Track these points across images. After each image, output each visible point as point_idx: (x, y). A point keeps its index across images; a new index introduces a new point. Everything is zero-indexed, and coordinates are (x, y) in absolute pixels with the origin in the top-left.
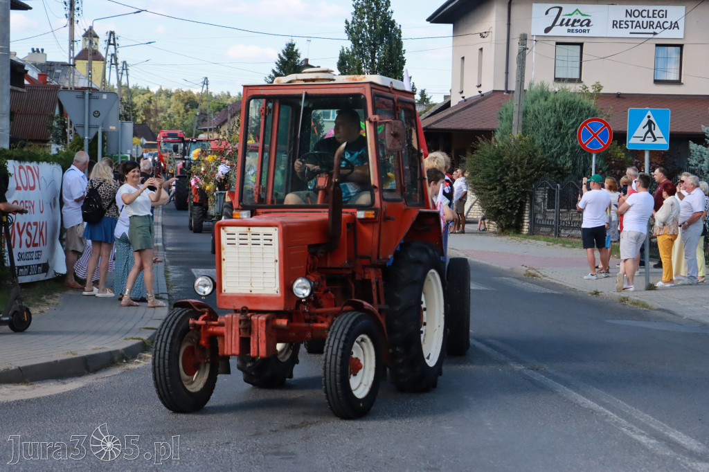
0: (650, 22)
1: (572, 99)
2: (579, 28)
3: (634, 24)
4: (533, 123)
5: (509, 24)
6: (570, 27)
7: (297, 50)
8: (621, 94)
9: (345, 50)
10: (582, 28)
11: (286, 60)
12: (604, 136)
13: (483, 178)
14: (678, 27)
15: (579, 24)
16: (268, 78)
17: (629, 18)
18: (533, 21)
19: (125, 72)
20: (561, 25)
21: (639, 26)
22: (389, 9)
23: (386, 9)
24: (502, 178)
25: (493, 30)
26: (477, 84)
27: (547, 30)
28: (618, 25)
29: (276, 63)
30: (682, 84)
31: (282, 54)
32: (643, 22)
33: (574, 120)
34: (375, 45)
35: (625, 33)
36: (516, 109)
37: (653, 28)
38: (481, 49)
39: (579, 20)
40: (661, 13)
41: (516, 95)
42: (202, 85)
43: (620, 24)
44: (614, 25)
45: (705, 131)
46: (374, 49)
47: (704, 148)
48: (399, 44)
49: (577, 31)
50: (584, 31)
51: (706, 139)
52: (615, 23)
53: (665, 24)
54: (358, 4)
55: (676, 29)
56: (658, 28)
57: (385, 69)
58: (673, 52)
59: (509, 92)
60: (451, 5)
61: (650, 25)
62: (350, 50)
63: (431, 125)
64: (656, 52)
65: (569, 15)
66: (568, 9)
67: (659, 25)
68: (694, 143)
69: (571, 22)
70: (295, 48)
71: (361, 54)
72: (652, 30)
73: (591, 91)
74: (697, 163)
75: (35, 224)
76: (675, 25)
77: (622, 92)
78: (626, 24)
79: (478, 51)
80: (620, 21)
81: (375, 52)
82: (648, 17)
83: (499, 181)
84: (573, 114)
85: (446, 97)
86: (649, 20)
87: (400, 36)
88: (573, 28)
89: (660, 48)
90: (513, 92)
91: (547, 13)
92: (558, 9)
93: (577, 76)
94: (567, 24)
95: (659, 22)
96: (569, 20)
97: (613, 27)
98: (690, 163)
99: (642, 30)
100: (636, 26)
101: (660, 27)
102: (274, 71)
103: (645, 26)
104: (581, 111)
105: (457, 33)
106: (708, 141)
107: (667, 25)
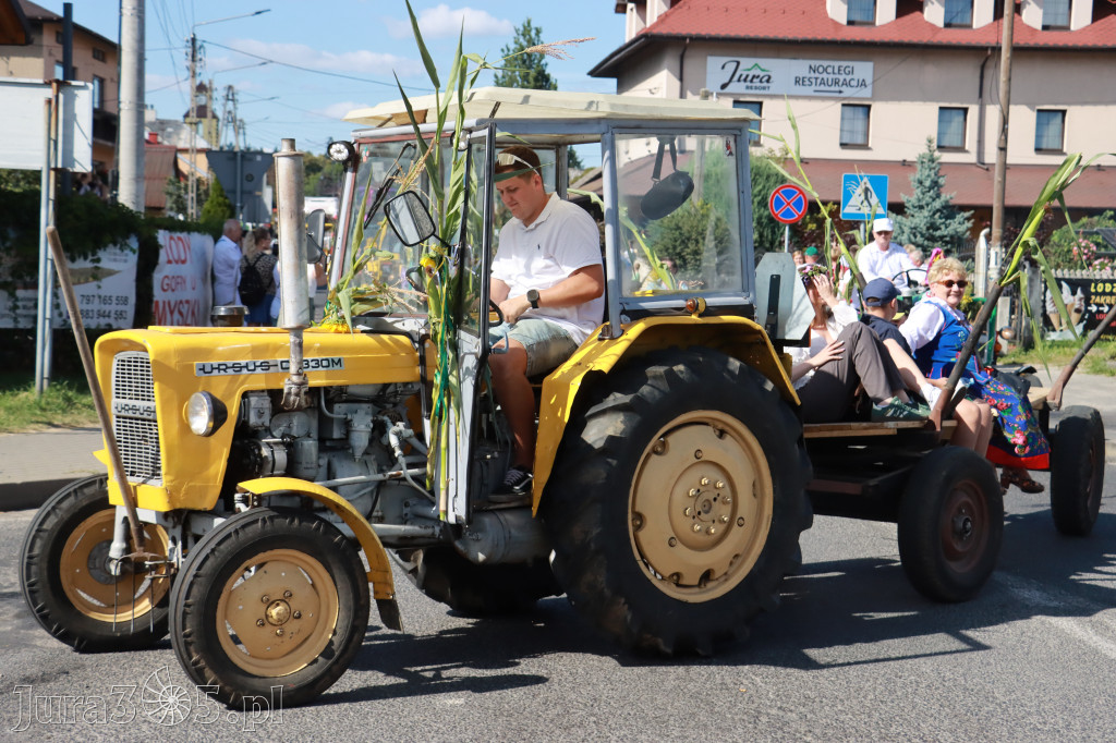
0: (836, 79)
1: (759, 164)
2: (759, 84)
3: (819, 81)
4: (715, 190)
5: (681, 79)
6: (749, 84)
8: (804, 159)
10: (763, 85)
12: (798, 204)
13: (661, 251)
14: (865, 86)
15: (758, 80)
17: (812, 75)
18: (708, 76)
19: (241, 131)
20: (739, 80)
21: (824, 84)
22: (543, 62)
23: (540, 61)
24: (682, 250)
25: (664, 86)
27: (724, 87)
28: (801, 82)
30: (869, 149)
32: (828, 79)
33: (760, 187)
35: (809, 90)
36: (696, 172)
37: (838, 86)
39: (758, 76)
40: (847, 70)
41: (696, 157)
43: (803, 81)
44: (796, 82)
47: (904, 219)
49: (756, 88)
50: (764, 88)
52: (798, 79)
53: (852, 81)
54: (508, 55)
55: (863, 87)
56: (845, 86)
58: (860, 113)
59: (682, 152)
60: (616, 58)
61: (835, 83)
64: (843, 113)
65: (749, 70)
66: (747, 63)
67: (846, 83)
68: (893, 212)
69: (749, 78)
72: (837, 88)
73: (778, 154)
75: (187, 302)
76: (863, 84)
77: (806, 157)
78: (809, 81)
80: (803, 78)
82: (834, 73)
83: (679, 254)
84: (760, 180)
86: (834, 77)
88: (752, 85)
89: (847, 109)
90: (692, 152)
91: (723, 67)
92: (735, 64)
93: (757, 139)
94: (745, 80)
95: (845, 79)
96: (747, 76)
97: (796, 84)
99: (827, 88)
100: (821, 83)
103: (830, 83)
104: (768, 177)
105: (621, 88)
106: (908, 212)
107: (854, 83)
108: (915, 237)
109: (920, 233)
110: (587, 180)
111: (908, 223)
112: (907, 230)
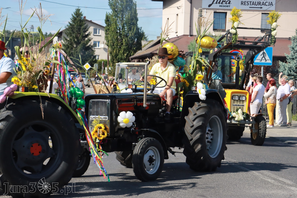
0: (259, 2)
2: (225, 5)
5: (191, 3)
6: (221, 4)
7: (81, 12)
8: (245, 37)
9: (108, 14)
10: (227, 5)
11: (76, 17)
15: (225, 3)
16: (66, 26)
18: (203, 1)
20: (216, 3)
21: (254, 4)
25: (184, 5)
26: (175, 32)
27: (210, 6)
28: (244, 4)
29: (71, 19)
31: (73, 14)
32: (256, 2)
34: (123, 11)
35: (247, 7)
37: (261, 5)
38: (177, 15)
39: (225, 1)
42: (30, 29)
43: (245, 3)
44: (242, 3)
45: (287, 56)
46: (123, 13)
47: (286, 64)
48: (135, 11)
49: (224, 6)
50: (227, 6)
51: (287, 60)
52: (242, 2)
53: (266, 3)
55: (271, 5)
56: (263, 5)
57: (129, 23)
59: (191, 36)
61: (259, 4)
62: (111, 14)
63: (153, 51)
64: (262, 17)
68: (281, 61)
69: (221, 2)
70: (80, 11)
71: (116, 16)
72: (260, 6)
74: (282, 71)
77: (246, 36)
78: (247, 3)
79: (176, 15)
80: (245, 2)
81: (124, 15)
85: (158, 37)
87: (136, 7)
88: (222, 5)
89: (264, 15)
94: (219, 3)
95: (263, 2)
97: (241, 5)
98: (279, 71)
99: (255, 6)
100: (252, 4)
101: (264, 4)
102: (69, 23)
103: (257, 4)
105: (165, 6)
106: (288, 61)
107: (267, 4)
108: (291, 72)
109: (293, 70)
110: (150, 46)
111: (288, 66)
112: (287, 69)
